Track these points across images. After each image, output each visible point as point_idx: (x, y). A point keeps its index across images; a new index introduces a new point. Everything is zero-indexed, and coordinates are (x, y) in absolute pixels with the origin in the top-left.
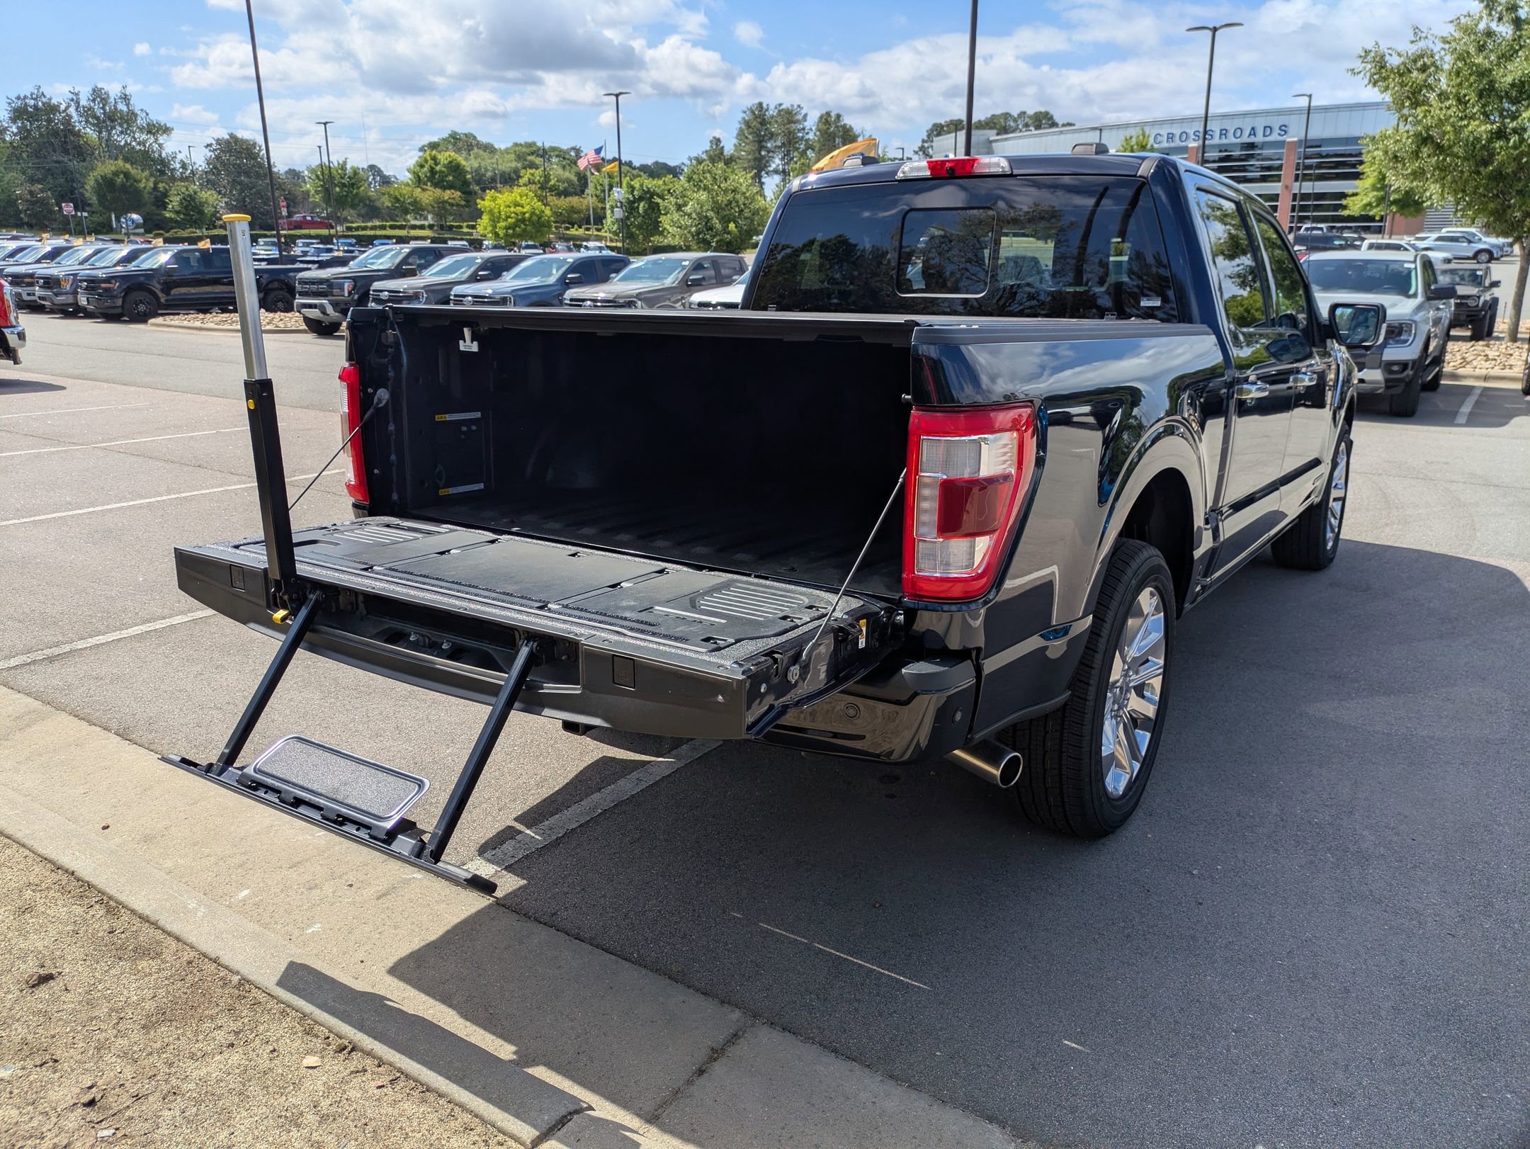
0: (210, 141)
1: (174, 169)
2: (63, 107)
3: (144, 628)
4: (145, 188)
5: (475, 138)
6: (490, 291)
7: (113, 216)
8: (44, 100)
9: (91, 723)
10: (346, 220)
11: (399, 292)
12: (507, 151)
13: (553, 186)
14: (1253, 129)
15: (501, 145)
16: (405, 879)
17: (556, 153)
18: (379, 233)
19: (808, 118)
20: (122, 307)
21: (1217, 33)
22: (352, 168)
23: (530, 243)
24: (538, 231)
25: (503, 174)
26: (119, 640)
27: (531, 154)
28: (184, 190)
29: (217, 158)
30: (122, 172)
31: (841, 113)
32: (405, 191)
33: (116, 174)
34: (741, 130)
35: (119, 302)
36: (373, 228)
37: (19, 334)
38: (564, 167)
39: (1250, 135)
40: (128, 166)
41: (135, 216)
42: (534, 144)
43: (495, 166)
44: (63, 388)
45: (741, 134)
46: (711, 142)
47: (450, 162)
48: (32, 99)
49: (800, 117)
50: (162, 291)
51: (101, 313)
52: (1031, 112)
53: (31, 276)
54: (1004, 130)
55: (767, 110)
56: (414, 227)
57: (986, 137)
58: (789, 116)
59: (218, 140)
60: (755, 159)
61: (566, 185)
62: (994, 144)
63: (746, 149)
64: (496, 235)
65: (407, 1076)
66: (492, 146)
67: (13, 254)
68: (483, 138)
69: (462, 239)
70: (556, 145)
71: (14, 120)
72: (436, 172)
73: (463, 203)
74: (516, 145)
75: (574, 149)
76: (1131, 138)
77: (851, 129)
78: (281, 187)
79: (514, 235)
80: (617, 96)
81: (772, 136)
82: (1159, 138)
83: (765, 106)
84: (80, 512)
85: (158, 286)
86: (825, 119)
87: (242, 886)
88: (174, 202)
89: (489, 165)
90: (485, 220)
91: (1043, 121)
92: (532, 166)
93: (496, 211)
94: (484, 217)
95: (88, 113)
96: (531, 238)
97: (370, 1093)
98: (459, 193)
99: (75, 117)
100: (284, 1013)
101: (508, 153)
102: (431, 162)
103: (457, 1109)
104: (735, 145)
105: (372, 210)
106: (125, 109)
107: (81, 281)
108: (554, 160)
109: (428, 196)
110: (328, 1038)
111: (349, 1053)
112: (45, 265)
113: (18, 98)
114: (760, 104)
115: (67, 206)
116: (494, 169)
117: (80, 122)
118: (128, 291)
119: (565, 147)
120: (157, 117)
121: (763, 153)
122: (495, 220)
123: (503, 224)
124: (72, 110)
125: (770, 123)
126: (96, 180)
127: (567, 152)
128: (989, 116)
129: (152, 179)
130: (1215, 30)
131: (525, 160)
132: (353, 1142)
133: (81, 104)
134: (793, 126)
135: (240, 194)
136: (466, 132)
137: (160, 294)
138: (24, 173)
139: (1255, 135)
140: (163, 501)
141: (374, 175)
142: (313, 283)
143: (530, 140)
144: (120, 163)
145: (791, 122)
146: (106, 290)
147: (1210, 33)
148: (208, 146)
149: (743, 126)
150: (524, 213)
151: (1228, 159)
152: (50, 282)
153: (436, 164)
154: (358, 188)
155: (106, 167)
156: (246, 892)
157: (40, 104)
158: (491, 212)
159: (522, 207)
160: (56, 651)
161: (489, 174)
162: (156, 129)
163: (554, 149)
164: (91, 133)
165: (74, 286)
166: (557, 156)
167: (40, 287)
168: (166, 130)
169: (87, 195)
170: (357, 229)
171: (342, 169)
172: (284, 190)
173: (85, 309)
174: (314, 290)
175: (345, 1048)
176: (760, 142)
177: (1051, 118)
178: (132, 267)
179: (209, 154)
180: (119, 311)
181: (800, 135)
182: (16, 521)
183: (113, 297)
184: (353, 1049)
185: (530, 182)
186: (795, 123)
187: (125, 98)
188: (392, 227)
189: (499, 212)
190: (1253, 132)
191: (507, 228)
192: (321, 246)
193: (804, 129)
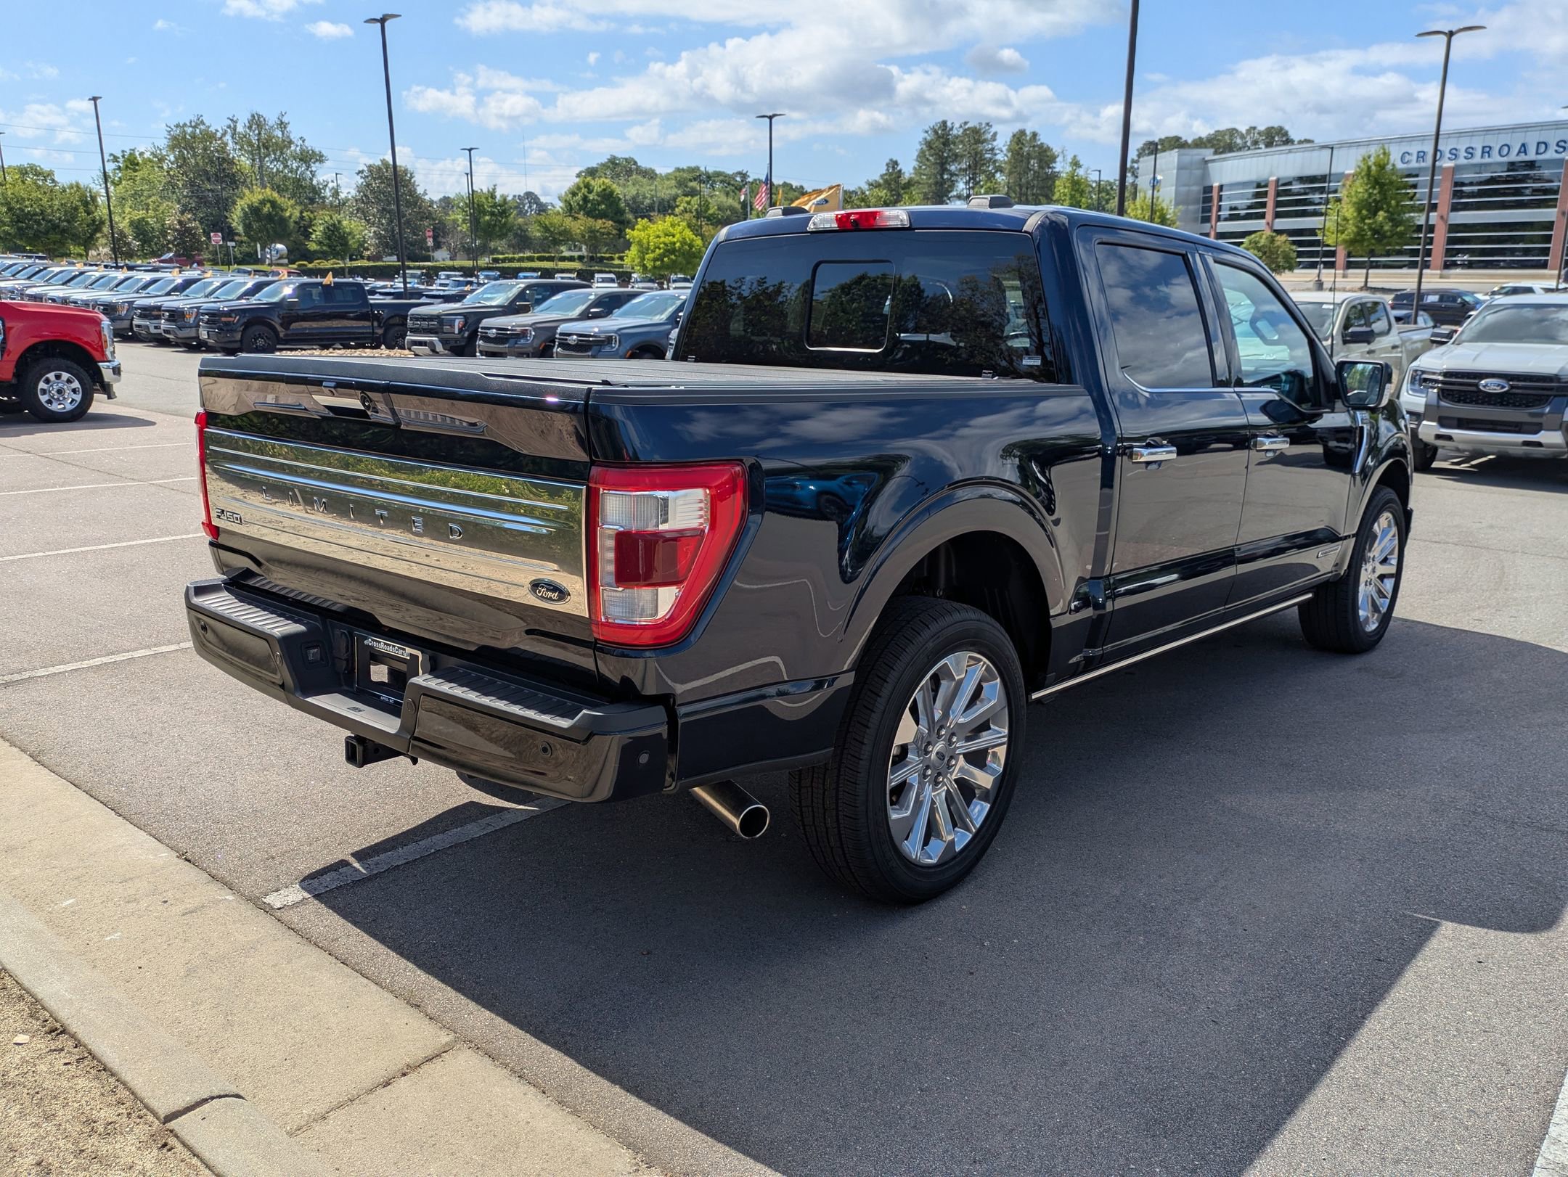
0: (362, 167)
1: (324, 197)
2: (219, 135)
3: (105, 660)
4: (290, 217)
5: (635, 163)
6: (596, 330)
7: (258, 245)
8: (203, 127)
9: (13, 744)
10: (495, 251)
11: (507, 330)
12: (668, 177)
13: (711, 215)
14: (1523, 145)
15: (661, 170)
16: (217, 900)
17: (721, 178)
18: (524, 265)
19: (998, 137)
20: (241, 341)
21: (1454, 38)
22: (502, 196)
23: (680, 276)
24: (688, 263)
25: (662, 202)
26: (76, 670)
27: (693, 180)
28: (327, 218)
29: (368, 185)
30: (269, 201)
31: (1037, 131)
32: (557, 220)
33: (263, 202)
34: (922, 152)
35: (238, 336)
36: (521, 260)
37: (114, 369)
38: (727, 194)
39: (1519, 152)
40: (276, 195)
41: (279, 246)
42: (697, 168)
43: (653, 193)
44: (153, 424)
45: (922, 156)
46: (887, 165)
47: (604, 190)
48: (191, 126)
49: (989, 136)
50: (281, 325)
51: (221, 348)
52: (1262, 128)
53: (158, 308)
54: (1230, 148)
55: (952, 129)
56: (563, 259)
57: (1202, 157)
58: (976, 135)
59: (370, 166)
60: (936, 183)
61: (729, 213)
62: (1210, 165)
63: (926, 172)
64: (644, 267)
65: (94, 1057)
66: (653, 171)
67: (145, 287)
68: (644, 163)
69: (610, 272)
70: (722, 170)
71: (172, 148)
72: (589, 201)
73: (614, 232)
74: (678, 170)
75: (740, 173)
76: (1369, 157)
77: (1048, 149)
78: (429, 216)
79: (663, 267)
80: (771, 118)
81: (956, 157)
82: (1407, 158)
83: (949, 124)
84: (105, 547)
85: (277, 319)
86: (1019, 138)
87: (71, 895)
88: (318, 232)
89: (647, 191)
90: (633, 252)
91: (1275, 137)
92: (693, 193)
93: (645, 241)
94: (632, 248)
95: (242, 141)
96: (681, 271)
97: (56, 1069)
98: (611, 222)
99: (231, 145)
100: (21, 998)
101: (668, 179)
102: (584, 190)
103: (121, 1087)
104: (915, 168)
105: (523, 241)
106: (280, 134)
107: (203, 314)
108: (718, 185)
109: (579, 225)
110: (46, 1021)
111: (58, 1035)
112: (175, 298)
113: (177, 126)
114: (944, 123)
115: (215, 236)
116: (652, 197)
117: (235, 150)
118: (247, 325)
119: (730, 172)
120: (313, 144)
121: (946, 177)
122: (644, 250)
123: (651, 256)
124: (228, 138)
125: (954, 143)
126: (243, 209)
127: (733, 177)
128: (1212, 132)
129: (299, 208)
130: (1451, 34)
131: (686, 186)
132: (18, 1106)
133: (238, 130)
134: (980, 147)
135: (388, 224)
136: (627, 156)
137: (279, 328)
138: (179, 202)
139: (1525, 153)
140: (188, 539)
141: (530, 202)
142: (424, 319)
143: (693, 165)
144: (268, 191)
145: (978, 142)
146: (227, 324)
147: (1444, 39)
148: (360, 172)
149: (924, 147)
150: (674, 243)
151: (1492, 180)
152: (176, 315)
153: (590, 192)
154: (507, 217)
155: (252, 196)
156: (71, 901)
157: (198, 131)
158: (640, 243)
159: (674, 236)
160: (16, 677)
161: (647, 202)
162: (309, 157)
163: (718, 174)
164: (245, 161)
165: (197, 321)
166: (721, 182)
167: (166, 320)
168: (320, 158)
169: (234, 224)
170: (504, 260)
171: (492, 197)
172: (434, 219)
173: (207, 342)
174: (426, 327)
175: (56, 1029)
176: (942, 165)
177: (1286, 134)
178: (253, 300)
179: (361, 181)
180: (237, 345)
181: (987, 156)
182: (41, 554)
183: (231, 331)
184: (61, 1033)
185: (685, 211)
186: (983, 142)
187: (282, 125)
188: (541, 259)
189: (648, 243)
190: (1523, 149)
191: (655, 260)
192: (461, 279)
193: (992, 149)
